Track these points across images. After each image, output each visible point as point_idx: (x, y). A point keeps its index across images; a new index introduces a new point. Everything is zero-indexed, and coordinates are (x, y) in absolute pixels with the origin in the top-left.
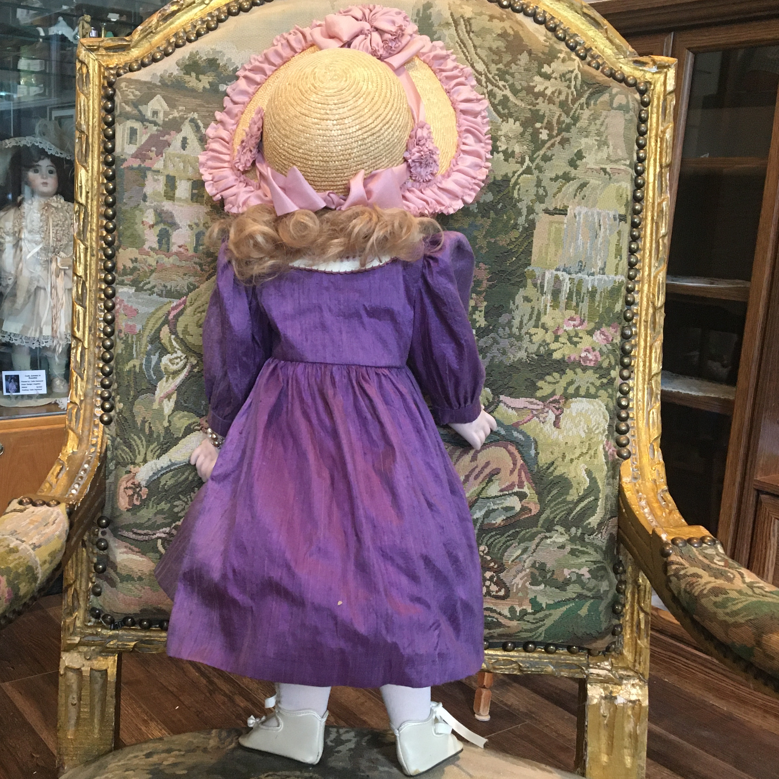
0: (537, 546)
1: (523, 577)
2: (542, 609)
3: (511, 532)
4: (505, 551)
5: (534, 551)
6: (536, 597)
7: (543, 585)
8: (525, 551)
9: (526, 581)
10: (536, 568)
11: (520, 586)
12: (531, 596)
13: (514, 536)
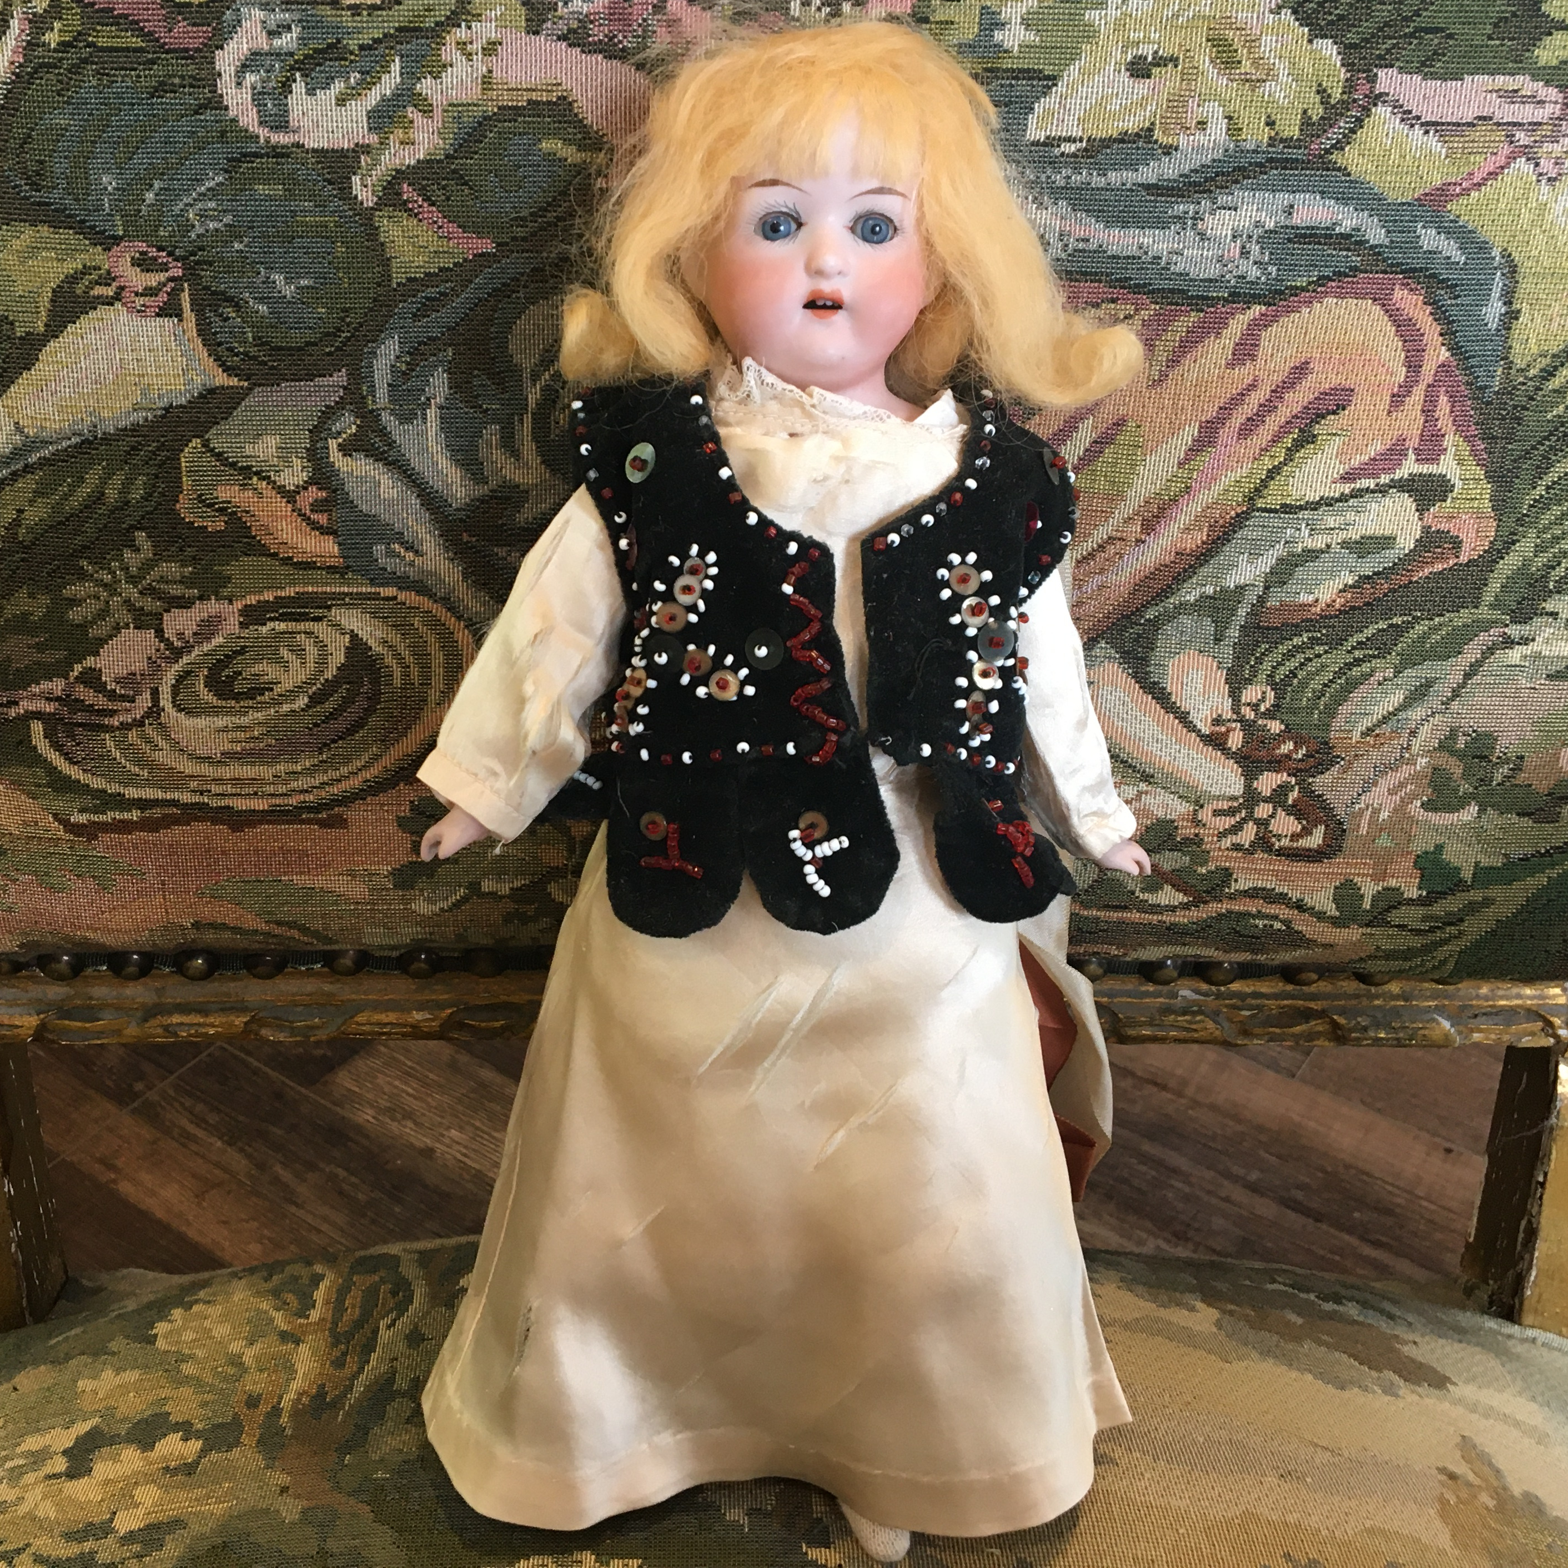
0: (1467, 676)
1: (1402, 785)
2: (1459, 885)
3: (1369, 632)
4: (1342, 697)
5: (1456, 694)
6: (1439, 848)
7: (1474, 809)
8: (1419, 694)
9: (1413, 797)
10: (1453, 753)
11: (1384, 815)
12: (1422, 844)
13: (1380, 644)
